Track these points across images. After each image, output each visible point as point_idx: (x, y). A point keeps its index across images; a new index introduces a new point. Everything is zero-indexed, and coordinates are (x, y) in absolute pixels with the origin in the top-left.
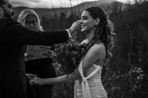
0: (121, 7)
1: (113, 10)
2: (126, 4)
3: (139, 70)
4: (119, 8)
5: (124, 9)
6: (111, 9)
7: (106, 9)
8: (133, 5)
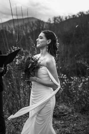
0: (43, 25)
1: (37, 27)
2: (47, 23)
3: (65, 77)
4: (42, 25)
5: (46, 27)
6: (36, 26)
7: (32, 26)
8: (52, 24)
